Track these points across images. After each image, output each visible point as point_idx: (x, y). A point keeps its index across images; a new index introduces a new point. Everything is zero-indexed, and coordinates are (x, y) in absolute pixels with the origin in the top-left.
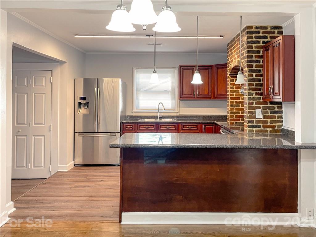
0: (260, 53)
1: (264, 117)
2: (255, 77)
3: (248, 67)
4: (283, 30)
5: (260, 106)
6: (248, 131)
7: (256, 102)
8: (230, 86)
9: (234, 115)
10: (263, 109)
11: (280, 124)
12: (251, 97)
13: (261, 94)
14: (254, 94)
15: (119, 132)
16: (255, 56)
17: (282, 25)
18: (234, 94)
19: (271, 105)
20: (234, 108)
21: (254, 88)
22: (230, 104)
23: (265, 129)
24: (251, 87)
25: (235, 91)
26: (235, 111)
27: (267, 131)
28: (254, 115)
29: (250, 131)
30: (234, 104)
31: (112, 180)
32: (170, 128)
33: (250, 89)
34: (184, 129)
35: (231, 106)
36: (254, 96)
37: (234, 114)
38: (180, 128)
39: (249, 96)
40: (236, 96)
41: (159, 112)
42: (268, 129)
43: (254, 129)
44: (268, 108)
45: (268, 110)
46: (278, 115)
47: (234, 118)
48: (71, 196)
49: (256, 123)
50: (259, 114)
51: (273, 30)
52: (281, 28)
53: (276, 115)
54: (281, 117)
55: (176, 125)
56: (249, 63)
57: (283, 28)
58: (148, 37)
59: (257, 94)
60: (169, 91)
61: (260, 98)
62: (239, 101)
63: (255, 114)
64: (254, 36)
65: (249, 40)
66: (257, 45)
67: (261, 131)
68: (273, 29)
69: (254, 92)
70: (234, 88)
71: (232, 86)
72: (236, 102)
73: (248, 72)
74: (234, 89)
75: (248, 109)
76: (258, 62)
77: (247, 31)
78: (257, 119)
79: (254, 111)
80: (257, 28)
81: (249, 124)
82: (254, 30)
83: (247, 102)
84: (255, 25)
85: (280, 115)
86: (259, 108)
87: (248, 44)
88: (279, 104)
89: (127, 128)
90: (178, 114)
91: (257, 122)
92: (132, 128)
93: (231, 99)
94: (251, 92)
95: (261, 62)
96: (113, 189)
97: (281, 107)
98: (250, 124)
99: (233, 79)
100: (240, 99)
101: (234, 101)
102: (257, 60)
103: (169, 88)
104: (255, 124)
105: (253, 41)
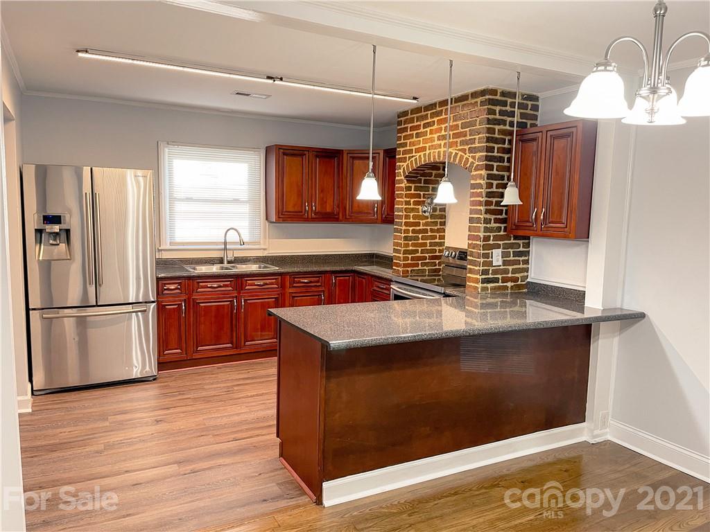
0: (504, 144)
1: (505, 263)
2: (496, 188)
3: (486, 170)
4: (540, 103)
5: (499, 242)
6: (480, 290)
7: (494, 236)
8: (405, 199)
9: (410, 256)
10: (504, 248)
11: (526, 274)
12: (488, 226)
13: (504, 221)
14: (493, 221)
15: (153, 302)
16: (498, 148)
17: (539, 95)
18: (412, 214)
19: (514, 241)
20: (410, 243)
21: (493, 209)
22: (403, 235)
23: (505, 284)
24: (489, 207)
25: (413, 210)
26: (411, 248)
27: (507, 287)
28: (490, 259)
29: (484, 289)
30: (411, 234)
31: (182, 415)
32: (266, 284)
33: (487, 212)
34: (295, 285)
35: (406, 238)
36: (493, 225)
37: (409, 254)
38: (288, 284)
39: (485, 225)
40: (413, 219)
41: (225, 249)
42: (509, 284)
43: (489, 285)
44: (511, 246)
45: (510, 250)
46: (523, 258)
47: (409, 262)
48: (127, 471)
49: (492, 274)
50: (497, 257)
51: (525, 102)
52: (536, 99)
53: (521, 259)
54: (527, 262)
55: (280, 277)
56: (489, 161)
57: (540, 101)
58: (271, 81)
59: (496, 221)
60: (243, 202)
61: (501, 227)
62: (418, 228)
63: (492, 258)
64: (498, 109)
65: (491, 117)
66: (502, 127)
67: (499, 288)
68: (525, 99)
69: (493, 217)
70: (412, 203)
71: (408, 200)
72: (414, 231)
73: (486, 179)
74: (412, 206)
75: (481, 249)
76: (501, 160)
77: (489, 99)
78: (494, 266)
79: (490, 251)
80: (503, 94)
81: (481, 277)
82: (498, 97)
83: (482, 237)
84: (501, 88)
85: (526, 258)
86: (498, 247)
87: (488, 124)
88: (526, 239)
89: (168, 289)
90: (265, 254)
91: (495, 272)
92: (178, 289)
93: (407, 224)
94: (488, 216)
95: (506, 161)
96: (211, 436)
97: (528, 245)
98: (484, 277)
99: (410, 185)
100: (419, 226)
101: (411, 229)
102: (500, 157)
103: (244, 196)
104: (490, 276)
105: (496, 120)
